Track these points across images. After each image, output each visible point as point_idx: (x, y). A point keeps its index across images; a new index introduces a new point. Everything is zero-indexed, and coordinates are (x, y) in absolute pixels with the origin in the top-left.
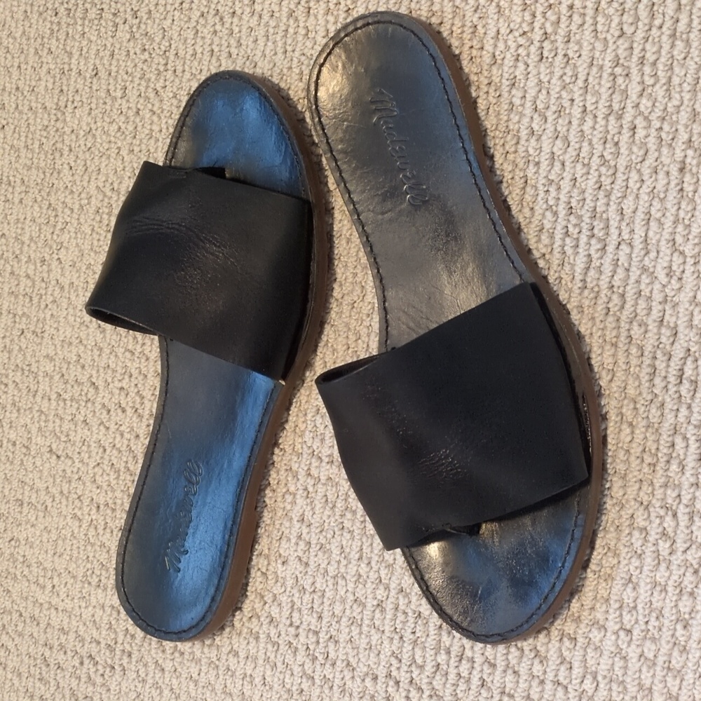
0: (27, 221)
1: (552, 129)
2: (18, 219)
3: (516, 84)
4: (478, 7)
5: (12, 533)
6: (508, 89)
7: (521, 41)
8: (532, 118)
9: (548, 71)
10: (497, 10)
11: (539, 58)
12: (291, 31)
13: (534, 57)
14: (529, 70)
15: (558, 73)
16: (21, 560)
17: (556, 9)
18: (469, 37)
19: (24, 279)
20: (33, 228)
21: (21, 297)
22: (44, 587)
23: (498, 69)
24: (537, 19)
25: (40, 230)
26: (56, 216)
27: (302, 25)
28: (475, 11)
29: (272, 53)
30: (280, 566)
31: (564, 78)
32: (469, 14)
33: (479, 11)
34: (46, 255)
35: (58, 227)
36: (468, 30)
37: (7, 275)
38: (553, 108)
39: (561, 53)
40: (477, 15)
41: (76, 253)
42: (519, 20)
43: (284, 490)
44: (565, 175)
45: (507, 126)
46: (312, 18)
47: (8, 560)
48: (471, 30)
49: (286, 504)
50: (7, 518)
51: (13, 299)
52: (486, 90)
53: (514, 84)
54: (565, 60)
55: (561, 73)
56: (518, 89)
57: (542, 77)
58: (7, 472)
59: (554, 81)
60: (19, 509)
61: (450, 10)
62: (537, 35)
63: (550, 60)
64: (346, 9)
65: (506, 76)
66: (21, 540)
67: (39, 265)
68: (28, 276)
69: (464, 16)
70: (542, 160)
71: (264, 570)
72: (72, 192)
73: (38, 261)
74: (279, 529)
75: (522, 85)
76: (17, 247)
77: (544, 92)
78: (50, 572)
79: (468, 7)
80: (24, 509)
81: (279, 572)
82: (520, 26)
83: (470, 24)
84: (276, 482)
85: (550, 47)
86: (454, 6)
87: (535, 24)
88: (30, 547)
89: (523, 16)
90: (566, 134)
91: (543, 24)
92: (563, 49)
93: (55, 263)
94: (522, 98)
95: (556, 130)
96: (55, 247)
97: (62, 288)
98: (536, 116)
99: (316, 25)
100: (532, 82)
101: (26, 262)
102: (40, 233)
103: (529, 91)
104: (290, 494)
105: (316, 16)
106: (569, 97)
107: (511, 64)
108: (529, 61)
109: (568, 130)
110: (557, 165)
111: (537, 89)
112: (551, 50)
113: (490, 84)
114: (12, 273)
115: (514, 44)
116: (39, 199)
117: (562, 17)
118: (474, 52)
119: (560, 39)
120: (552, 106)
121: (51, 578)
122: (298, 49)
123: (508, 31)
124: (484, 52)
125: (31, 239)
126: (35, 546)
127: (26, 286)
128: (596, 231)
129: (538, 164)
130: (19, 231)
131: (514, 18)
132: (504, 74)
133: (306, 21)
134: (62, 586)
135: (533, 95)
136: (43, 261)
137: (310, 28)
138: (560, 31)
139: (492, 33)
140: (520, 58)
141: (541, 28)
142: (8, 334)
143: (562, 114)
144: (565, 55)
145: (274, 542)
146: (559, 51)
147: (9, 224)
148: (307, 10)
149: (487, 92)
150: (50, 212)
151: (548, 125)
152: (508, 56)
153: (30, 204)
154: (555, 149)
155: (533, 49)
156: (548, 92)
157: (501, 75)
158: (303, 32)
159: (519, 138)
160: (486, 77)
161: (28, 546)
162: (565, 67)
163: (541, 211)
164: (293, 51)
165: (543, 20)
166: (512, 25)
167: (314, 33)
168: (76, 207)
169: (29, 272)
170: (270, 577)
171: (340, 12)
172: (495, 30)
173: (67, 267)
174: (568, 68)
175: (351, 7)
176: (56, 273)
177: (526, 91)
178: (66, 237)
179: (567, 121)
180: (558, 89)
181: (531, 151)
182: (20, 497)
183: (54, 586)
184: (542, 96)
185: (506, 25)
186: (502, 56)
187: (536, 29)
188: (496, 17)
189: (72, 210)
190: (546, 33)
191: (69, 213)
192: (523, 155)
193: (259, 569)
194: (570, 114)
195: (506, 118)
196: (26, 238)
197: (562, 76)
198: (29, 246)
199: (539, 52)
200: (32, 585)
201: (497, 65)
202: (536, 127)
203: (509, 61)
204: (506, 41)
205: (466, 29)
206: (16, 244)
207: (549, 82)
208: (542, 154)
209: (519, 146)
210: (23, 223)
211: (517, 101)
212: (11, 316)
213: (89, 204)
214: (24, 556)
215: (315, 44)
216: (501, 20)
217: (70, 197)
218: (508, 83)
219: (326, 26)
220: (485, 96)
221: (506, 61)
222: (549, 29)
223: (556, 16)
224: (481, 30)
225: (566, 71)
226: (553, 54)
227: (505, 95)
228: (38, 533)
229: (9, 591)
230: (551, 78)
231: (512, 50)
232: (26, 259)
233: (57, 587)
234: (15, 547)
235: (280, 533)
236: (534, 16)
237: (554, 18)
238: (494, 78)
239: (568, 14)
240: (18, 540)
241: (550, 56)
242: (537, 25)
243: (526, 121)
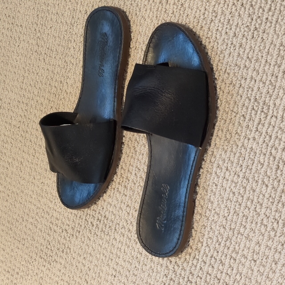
0: (57, 66)
1: (253, 66)
2: (53, 64)
3: (242, 46)
4: (231, 12)
5: (42, 180)
6: (239, 47)
7: (246, 29)
8: (246, 60)
9: (255, 43)
10: (238, 15)
11: (252, 37)
12: (160, 9)
13: (250, 37)
14: (248, 41)
15: (258, 44)
16: (45, 190)
17: (261, 18)
18: (226, 24)
19: (54, 88)
20: (59, 69)
21: (52, 94)
22: (52, 202)
23: (236, 39)
24: (253, 21)
25: (61, 70)
26: (67, 65)
27: (164, 7)
28: (230, 14)
29: (152, 16)
30: (134, 212)
31: (261, 47)
32: (228, 14)
33: (232, 14)
34: (62, 80)
35: (67, 70)
36: (226, 21)
37: (48, 85)
38: (255, 58)
39: (261, 37)
40: (231, 15)
41: (73, 81)
42: (246, 20)
43: (139, 185)
44: (255, 85)
45: (236, 62)
46: (168, 5)
47: (40, 190)
48: (228, 21)
49: (139, 190)
50: (41, 174)
51: (49, 94)
52: (230, 46)
53: (241, 46)
54: (262, 40)
55: (259, 45)
56: (242, 49)
57: (252, 45)
58: (42, 158)
59: (256, 47)
60: (45, 173)
61: (221, 12)
62: (252, 28)
63: (256, 38)
64: (181, 4)
65: (238, 42)
66: (45, 183)
67: (59, 83)
68: (55, 87)
69: (226, 15)
70: (248, 78)
71: (128, 212)
72: (74, 58)
73: (59, 82)
74: (135, 199)
75: (244, 47)
76: (52, 75)
77: (252, 51)
78: (54, 197)
79: (227, 12)
80: (47, 173)
81: (134, 214)
82: (246, 23)
83: (228, 19)
84: (136, 181)
85: (256, 34)
86: (222, 10)
87: (252, 23)
88: (48, 187)
89: (248, 19)
90: (258, 69)
91: (255, 24)
92: (261, 35)
93: (65, 84)
94: (243, 52)
95: (254, 67)
96: (66, 78)
97: (67, 93)
98: (248, 60)
99: (169, 8)
100: (248, 47)
101: (55, 81)
102: (61, 71)
103: (246, 50)
104: (141, 186)
105: (170, 4)
106: (261, 55)
107: (241, 37)
108: (248, 38)
109: (259, 68)
110: (253, 81)
111: (250, 49)
112: (257, 35)
113: (232, 44)
114: (50, 84)
115: (243, 30)
116: (62, 58)
117: (263, 22)
118: (228, 30)
119: (261, 31)
120: (254, 57)
121: (55, 199)
122: (161, 17)
123: (242, 24)
124: (231, 31)
125: (57, 73)
126: (50, 187)
127: (54, 90)
128: (264, 110)
129: (246, 79)
130: (53, 69)
131: (245, 19)
132: (238, 41)
133: (166, 6)
134: (58, 203)
135: (248, 51)
136: (61, 82)
137: (167, 9)
138: (261, 27)
139: (235, 24)
140: (245, 36)
141: (254, 25)
142: (46, 107)
143: (258, 61)
144: (262, 38)
145: (133, 203)
146: (260, 36)
147: (50, 65)
148: (166, 2)
149: (230, 47)
150: (65, 64)
151: (252, 65)
152: (240, 34)
153: (58, 59)
154: (253, 75)
155: (250, 33)
156: (254, 51)
157: (237, 41)
158: (164, 10)
159: (240, 68)
160: (231, 41)
161: (47, 186)
162: (261, 43)
163: (245, 98)
164: (160, 17)
165: (255, 22)
166: (243, 22)
167: (168, 11)
168: (75, 63)
169: (56, 85)
170: (130, 215)
171: (179, 5)
172: (237, 23)
173: (69, 86)
174: (263, 43)
175: (183, 3)
176: (65, 87)
177: (245, 49)
178: (70, 74)
179: (259, 64)
180: (257, 51)
181: (244, 74)
182: (46, 168)
183: (55, 202)
184: (251, 53)
185: (241, 21)
186: (238, 34)
187: (253, 25)
188: (238, 18)
189: (73, 64)
190: (256, 27)
191: (72, 65)
192: (241, 75)
193: (127, 211)
194: (261, 61)
195: (236, 59)
196: (56, 72)
197: (260, 46)
198: (56, 75)
199: (252, 35)
200: (48, 201)
201: (236, 37)
202: (247, 65)
203: (240, 36)
204: (240, 28)
205: (225, 20)
206: (52, 74)
207: (255, 47)
208: (248, 76)
209: (240, 71)
210: (55, 66)
211: (241, 53)
212: (48, 101)
213: (79, 63)
214: (46, 189)
215: (168, 16)
216: (240, 19)
217: (73, 59)
218: (239, 45)
219: (173, 9)
220: (229, 49)
221: (239, 36)
222: (257, 26)
223: (261, 21)
224: (231, 22)
225: (262, 44)
226: (258, 36)
227: (237, 49)
228: (51, 182)
229: (40, 201)
230: (255, 46)
231: (242, 32)
232: (55, 80)
233: (56, 203)
234: (43, 186)
235: (135, 200)
236: (252, 19)
237: (259, 22)
238: (233, 42)
239: (266, 21)
240: (44, 183)
241: (256, 37)
242: (253, 24)
243: (243, 61)
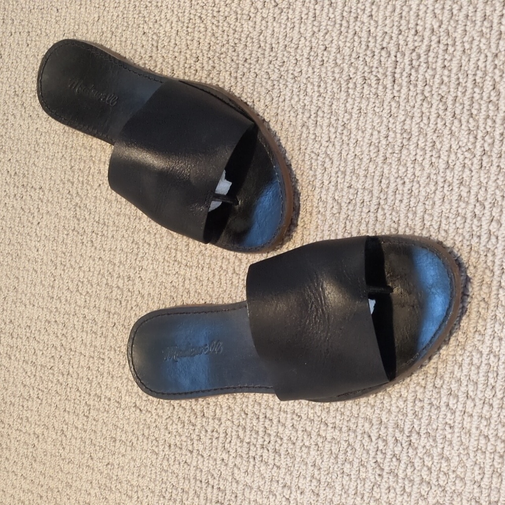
0: (118, 250)
1: (489, 214)
2: (111, 248)
3: (464, 183)
4: (436, 129)
5: (109, 459)
6: (458, 185)
7: (467, 155)
8: (475, 205)
9: (486, 176)
10: (449, 133)
11: (480, 166)
12: (304, 136)
13: (476, 166)
14: (473, 174)
15: (493, 178)
16: (115, 478)
17: (492, 134)
18: (430, 149)
19: (116, 289)
20: (122, 255)
21: (113, 301)
22: (131, 497)
23: (451, 172)
24: (478, 141)
25: (127, 256)
26: (138, 248)
27: (311, 132)
28: (434, 132)
29: (291, 149)
30: (299, 495)
31: (498, 181)
32: (430, 134)
33: (437, 132)
34: (131, 274)
35: (139, 256)
36: (429, 144)
37: (104, 286)
38: (489, 200)
39: (495, 164)
40: (436, 135)
41: (153, 274)
42: (465, 141)
43: (301, 444)
44: (498, 245)
45: (458, 211)
46: (319, 129)
47: (106, 478)
48: (431, 145)
49: (303, 454)
50: (105, 449)
51: (108, 302)
52: (442, 185)
53: (462, 183)
54: (499, 169)
55: (495, 178)
56: (465, 186)
57: (482, 179)
58: (104, 418)
59: (490, 183)
60: (114, 444)
61: (417, 130)
62: (479, 152)
63: (487, 168)
64: (343, 124)
65: (456, 177)
66: (115, 465)
67: (126, 280)
68: (118, 287)
69: (426, 134)
70: (483, 234)
71: (288, 497)
72: (149, 233)
73: (126, 278)
74: (298, 471)
75: (467, 183)
76: (111, 267)
77: (483, 189)
78: (136, 488)
79: (429, 129)
80: (117, 444)
81: (298, 499)
82: (466, 144)
83: (431, 141)
84: (296, 438)
85: (487, 160)
86: (419, 127)
87: (477, 144)
88: (121, 470)
89: (469, 138)
90: (499, 218)
91: (483, 144)
92: (497, 162)
93: (137, 280)
94: (468, 192)
95: (491, 214)
96: (137, 269)
97: (143, 297)
98: (478, 205)
99: (322, 133)
100: (474, 183)
101: (117, 277)
102: (127, 259)
103: (473, 188)
104: (306, 447)
105: (321, 127)
106: (501, 194)
107: (460, 169)
108: (473, 169)
109: (500, 216)
110: (493, 240)
111: (478, 187)
112: (488, 163)
113: (445, 181)
114: (107, 284)
115: (462, 156)
116: (126, 236)
117: (496, 140)
118: (434, 160)
119: (494, 156)
120: (488, 199)
121: (137, 492)
122: (309, 149)
123: (458, 147)
124: (441, 160)
125: (120, 262)
126: (125, 469)
127: (117, 293)
129: (479, 237)
130: (112, 256)
131: (463, 139)
132: (455, 176)
133: (315, 130)
134: (145, 498)
135: (476, 191)
136: (129, 277)
137: (317, 135)
138: (494, 149)
139: (446, 147)
140: (466, 165)
141: (481, 147)
142: (104, 325)
143: (496, 205)
144: (498, 166)
145: (294, 478)
146: (494, 163)
147: (104, 251)
148: (315, 123)
149: (443, 187)
150: (134, 245)
151: (486, 211)
152: (458, 164)
153: (120, 239)
154: (491, 228)
155: (475, 161)
156: (486, 189)
157: (453, 176)
158: (313, 137)
159: (466, 218)
160: (442, 177)
161: (120, 469)
162: (498, 174)
163: (482, 269)
164: (306, 149)
165: (482, 142)
166: (460, 143)
167: (320, 138)
168: (152, 242)
169: (119, 285)
170: (292, 502)
171: (339, 126)
172: (448, 145)
173: (146, 283)
174: (501, 175)
175: (346, 122)
176: (138, 285)
177: (470, 188)
178: (145, 263)
179: (499, 210)
180: (493, 189)
181: (474, 228)
182: (114, 436)
183: (138, 498)
184: (482, 192)
185: (457, 143)
186: (454, 163)
187: (478, 147)
188: (449, 137)
189: (149, 244)
190: (484, 150)
191: (147, 247)
192: (468, 230)
193: (284, 496)
194: (501, 205)
195: (456, 205)
196: (117, 262)
197: (496, 180)
198: (119, 267)
199: (480, 163)
200: (123, 496)
201: (450, 169)
202: (477, 212)
203: (458, 168)
204: (456, 154)
205: (428, 143)
206: (110, 265)
207: (487, 183)
208: (482, 230)
209: (466, 224)
210: (115, 251)
211: (464, 194)
212: (107, 313)
213: (162, 241)
214: (117, 476)
215: (321, 145)
216: (453, 139)
217: (148, 236)
218: (458, 182)
219: (329, 134)
220: (441, 190)
221: (456, 167)
222: (487, 148)
223: (492, 140)
224: (438, 145)
225: (499, 177)
226: (489, 165)
227: (456, 189)
228: (127, 461)
229: (106, 499)
230: (488, 181)
231: (461, 160)
232: (117, 276)
233: (140, 498)
234: (111, 469)
235: (299, 473)
236: (476, 138)
237: (490, 141)
238: (448, 178)
239: (501, 139)
240: (113, 464)
241: (487, 166)
242: (478, 145)
243: (471, 207)
